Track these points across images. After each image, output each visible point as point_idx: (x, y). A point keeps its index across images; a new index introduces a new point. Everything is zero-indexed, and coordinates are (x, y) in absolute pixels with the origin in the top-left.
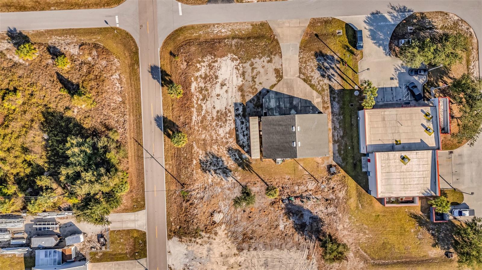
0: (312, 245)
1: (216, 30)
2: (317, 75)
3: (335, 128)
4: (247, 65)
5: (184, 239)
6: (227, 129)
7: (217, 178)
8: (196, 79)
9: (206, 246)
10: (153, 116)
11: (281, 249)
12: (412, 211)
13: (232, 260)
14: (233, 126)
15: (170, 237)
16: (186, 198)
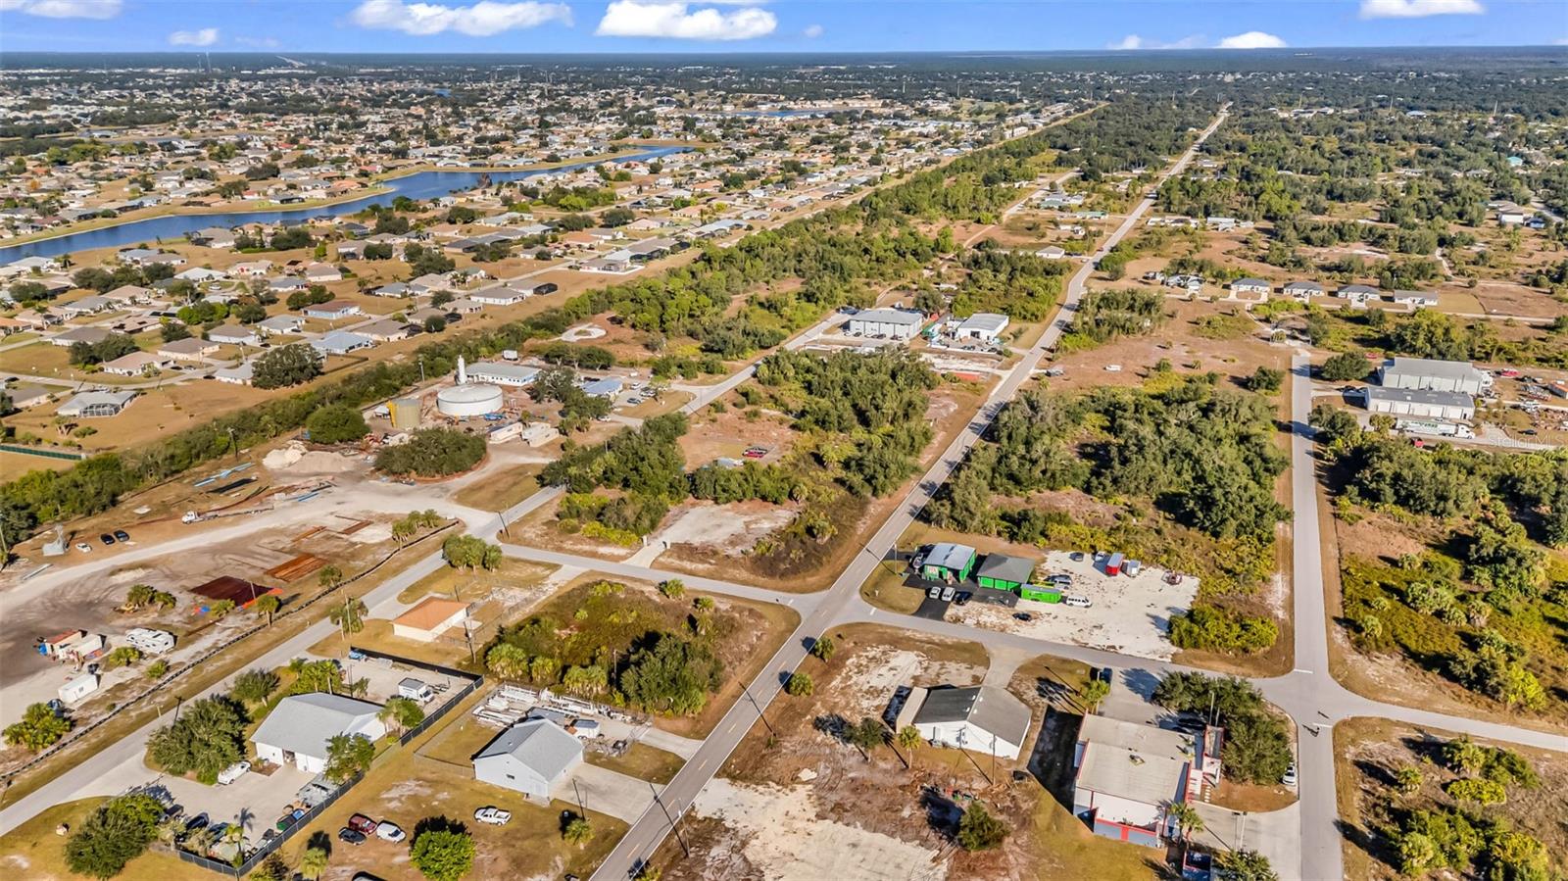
0: (947, 847)
1: (908, 633)
2: (1035, 693)
3: (1041, 739)
4: (936, 666)
5: (739, 783)
6: (877, 702)
7: (830, 739)
8: (859, 657)
9: (767, 798)
10: (781, 669)
11: (892, 835)
12: (1149, 857)
13: (798, 824)
14: (886, 702)
15: (717, 776)
16: (772, 744)
